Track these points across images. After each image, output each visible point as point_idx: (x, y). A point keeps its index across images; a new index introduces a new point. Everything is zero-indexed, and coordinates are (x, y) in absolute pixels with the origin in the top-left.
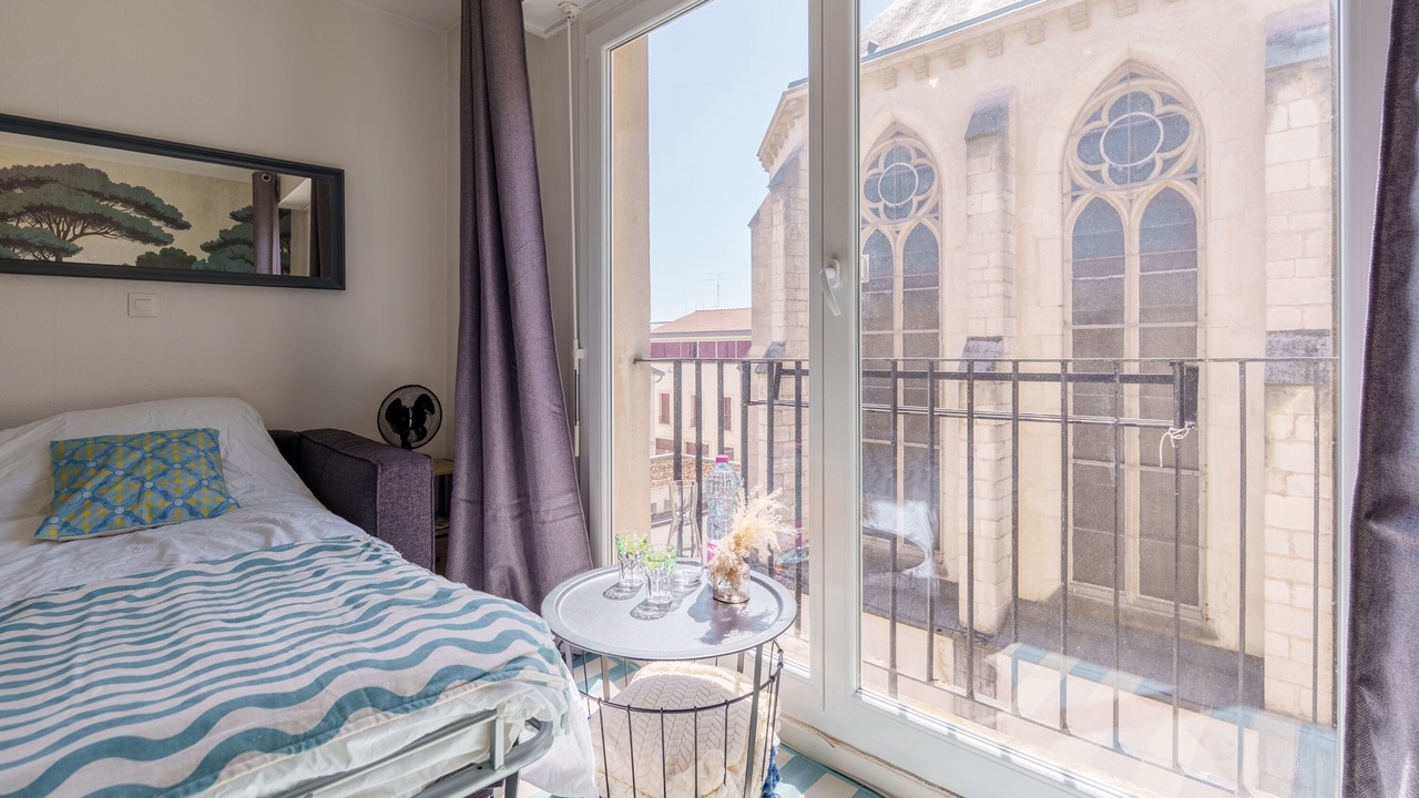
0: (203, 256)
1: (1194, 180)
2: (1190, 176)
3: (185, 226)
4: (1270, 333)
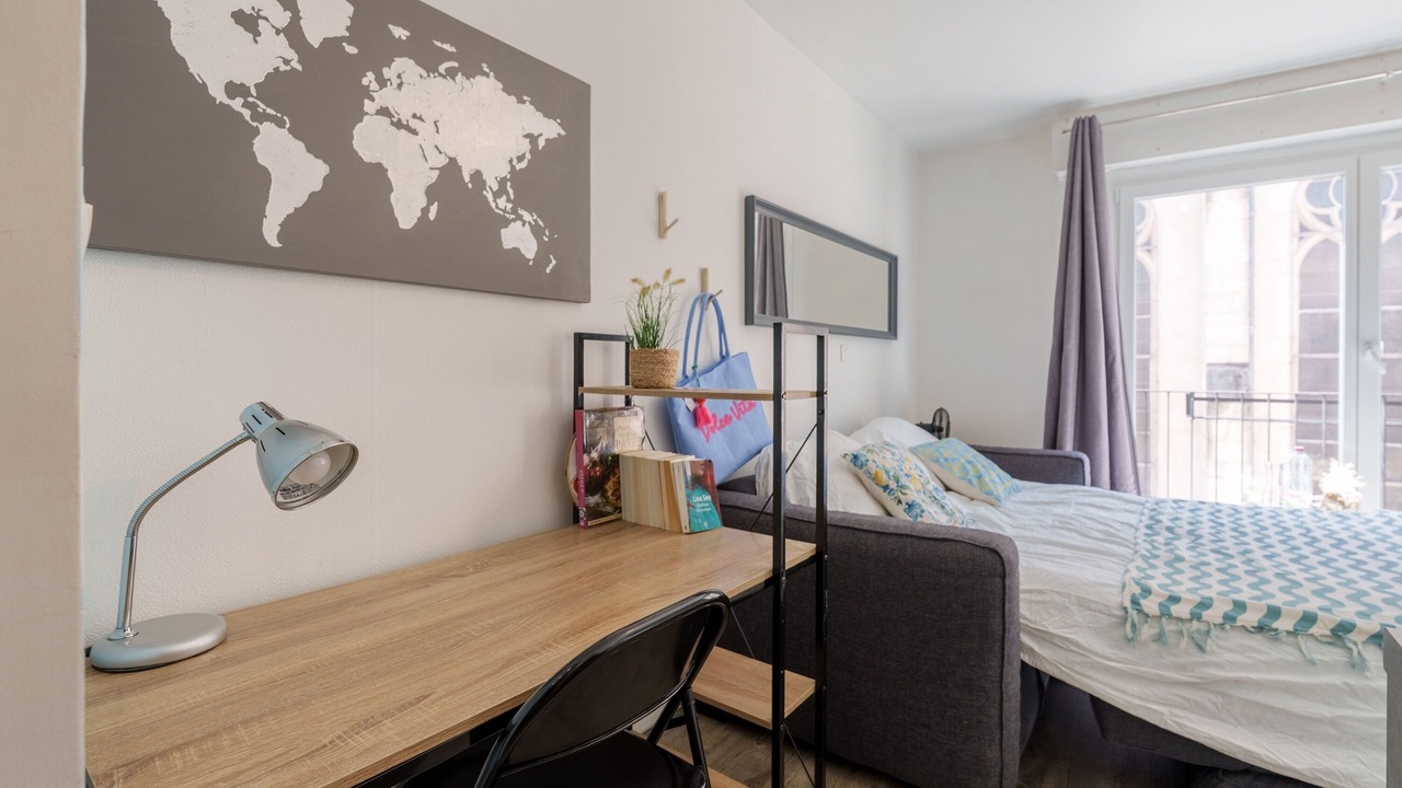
1: (1149, 251)
2: (1146, 248)
4: (1209, 365)
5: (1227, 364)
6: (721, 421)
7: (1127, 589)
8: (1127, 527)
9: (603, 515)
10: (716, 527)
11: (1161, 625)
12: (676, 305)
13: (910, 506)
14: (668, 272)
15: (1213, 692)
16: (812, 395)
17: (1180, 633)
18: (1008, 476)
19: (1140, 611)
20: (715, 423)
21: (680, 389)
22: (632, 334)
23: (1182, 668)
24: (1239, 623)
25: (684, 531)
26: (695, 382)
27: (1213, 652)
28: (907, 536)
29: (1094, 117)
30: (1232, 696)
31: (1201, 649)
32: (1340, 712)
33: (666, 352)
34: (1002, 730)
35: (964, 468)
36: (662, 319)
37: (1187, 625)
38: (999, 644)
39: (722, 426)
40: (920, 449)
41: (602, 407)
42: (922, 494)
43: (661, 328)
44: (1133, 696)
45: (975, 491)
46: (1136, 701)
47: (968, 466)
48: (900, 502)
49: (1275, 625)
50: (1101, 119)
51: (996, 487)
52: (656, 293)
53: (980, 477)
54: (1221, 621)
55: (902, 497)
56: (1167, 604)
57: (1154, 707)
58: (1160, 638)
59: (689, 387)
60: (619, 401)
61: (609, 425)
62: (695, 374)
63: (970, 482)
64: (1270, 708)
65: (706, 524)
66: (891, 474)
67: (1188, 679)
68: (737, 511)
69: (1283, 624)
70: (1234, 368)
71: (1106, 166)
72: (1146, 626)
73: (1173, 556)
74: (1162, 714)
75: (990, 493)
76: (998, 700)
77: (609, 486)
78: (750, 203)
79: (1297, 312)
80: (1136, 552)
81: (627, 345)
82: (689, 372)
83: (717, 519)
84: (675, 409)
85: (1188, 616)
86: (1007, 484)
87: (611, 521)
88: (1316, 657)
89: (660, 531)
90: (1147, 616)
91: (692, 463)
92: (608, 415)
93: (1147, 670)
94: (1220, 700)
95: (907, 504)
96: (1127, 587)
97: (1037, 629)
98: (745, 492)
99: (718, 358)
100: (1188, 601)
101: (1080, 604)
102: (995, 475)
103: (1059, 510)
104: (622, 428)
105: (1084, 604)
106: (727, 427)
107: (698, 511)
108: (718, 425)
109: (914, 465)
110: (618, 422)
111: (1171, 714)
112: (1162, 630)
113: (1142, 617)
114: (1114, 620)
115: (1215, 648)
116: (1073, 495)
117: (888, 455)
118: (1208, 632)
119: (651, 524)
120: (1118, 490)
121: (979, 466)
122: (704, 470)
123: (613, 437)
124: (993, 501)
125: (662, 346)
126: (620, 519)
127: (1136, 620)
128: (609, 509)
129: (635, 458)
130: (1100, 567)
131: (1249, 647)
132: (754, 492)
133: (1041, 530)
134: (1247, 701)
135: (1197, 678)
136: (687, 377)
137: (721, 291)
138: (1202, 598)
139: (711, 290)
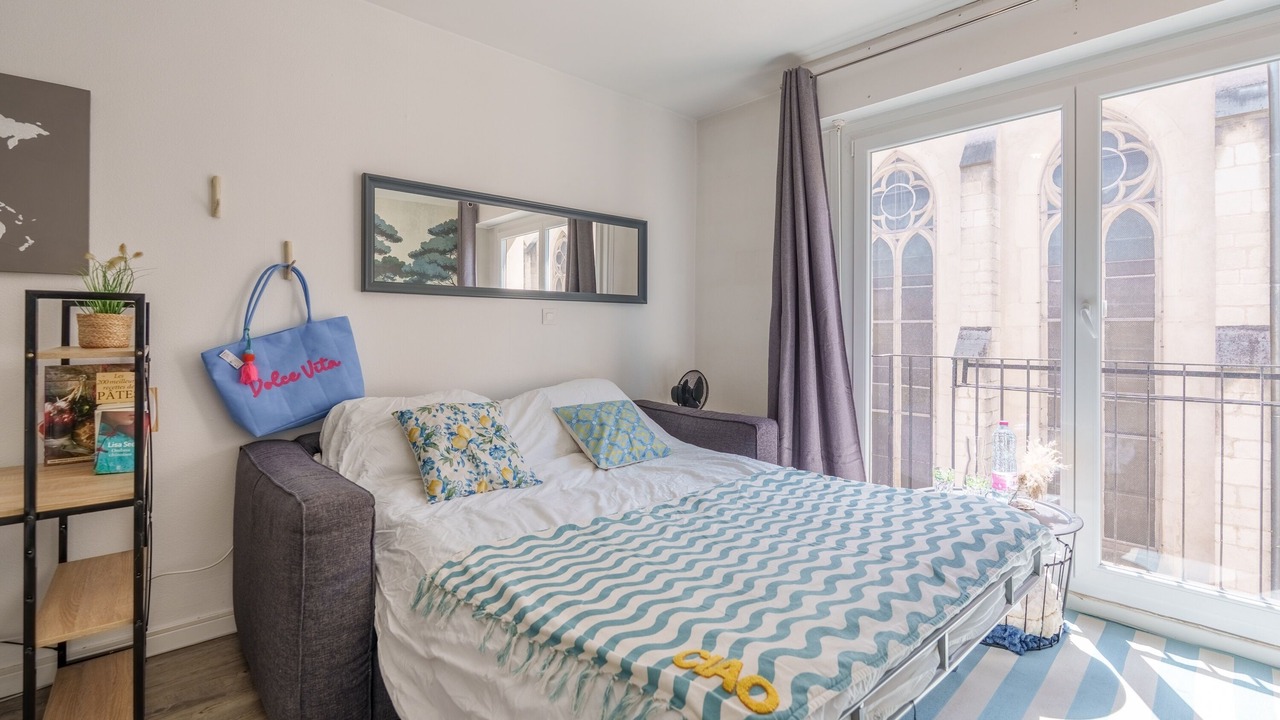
0: (409, 261)
1: (1152, 204)
2: (1149, 199)
3: (399, 240)
4: (1219, 328)
5: (1243, 327)
6: (285, 377)
11: (433, 596)
13: (425, 463)
19: (432, 580)
20: (274, 380)
24: (471, 601)
26: (245, 343)
29: (799, 69)
39: (283, 382)
45: (589, 454)
48: (419, 458)
49: (488, 607)
54: (464, 597)
55: (423, 455)
56: (454, 575)
61: (89, 379)
63: (587, 444)
69: (496, 606)
70: (1250, 332)
77: (82, 433)
78: (370, 180)
84: (210, 367)
85: (451, 590)
87: (84, 461)
88: (488, 644)
90: (433, 584)
95: (424, 460)
100: (470, 573)
106: (291, 384)
108: (279, 381)
110: (102, 377)
112: (431, 601)
113: (429, 585)
121: (610, 429)
123: (94, 389)
128: (80, 450)
131: (463, 627)
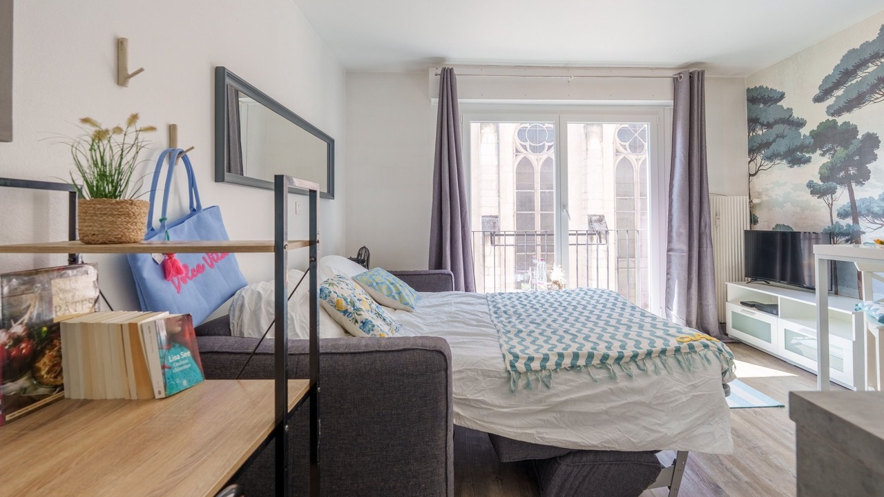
5: (490, 216)
6: (193, 271)
7: (507, 359)
8: (485, 315)
9: (33, 400)
10: (197, 382)
11: (528, 378)
12: (143, 154)
13: (364, 323)
14: (134, 118)
15: (555, 412)
16: (304, 244)
17: (537, 380)
18: (414, 290)
19: (516, 371)
20: (187, 274)
21: (145, 243)
22: (80, 182)
23: (539, 402)
24: (563, 367)
25: (157, 396)
26: (163, 234)
27: (554, 387)
28: (377, 352)
29: (452, 68)
30: (564, 412)
31: (548, 387)
32: (609, 405)
33: (132, 203)
34: (447, 482)
35: (389, 288)
36: (125, 167)
37: (540, 374)
38: (444, 420)
39: (194, 276)
40: (359, 278)
41: (31, 268)
42: (370, 313)
43: (125, 178)
44: (517, 428)
45: (397, 304)
46: (519, 431)
47: (391, 286)
48: (356, 321)
49: (578, 364)
50: (456, 71)
51: (410, 299)
52: (116, 139)
53: (399, 293)
54: (555, 367)
55: (358, 317)
56: (528, 363)
57: (528, 431)
58: (528, 386)
59: (156, 241)
60: (62, 259)
61: (44, 289)
62: (163, 226)
63: (394, 297)
64: (580, 413)
65: (185, 383)
66: (349, 300)
67: (544, 408)
68: (215, 356)
69: (581, 362)
70: (493, 219)
71: (459, 100)
72: (520, 380)
73: (517, 330)
74: (533, 434)
75: (407, 304)
76: (444, 461)
77: (44, 365)
78: (220, 74)
79: (515, 191)
80: (498, 331)
81: (72, 195)
82: (156, 223)
83: (198, 373)
84: (139, 264)
85: (540, 368)
86: (415, 295)
87: (45, 406)
88: (597, 377)
89: (123, 403)
90: (520, 373)
91: (168, 321)
92: (42, 277)
93: (523, 408)
94: (558, 416)
95: (362, 322)
96: (506, 356)
97: (460, 399)
98: (219, 335)
99: (188, 211)
100: (538, 358)
101: (483, 375)
102: (406, 290)
103: (447, 309)
104: (64, 291)
105: (486, 374)
106: (200, 276)
107: (176, 370)
108: (190, 275)
109: (359, 292)
110: (58, 284)
111: (538, 433)
112: (528, 380)
113: (518, 374)
114: (503, 380)
115: (555, 385)
116: (450, 297)
117: (344, 285)
118: (550, 375)
119: (110, 397)
120: (470, 291)
121: (398, 285)
122: (182, 326)
123: (50, 302)
124: (408, 308)
125: (127, 195)
126: (62, 398)
127: (515, 378)
128: (42, 390)
129: (85, 326)
130: (486, 345)
131: (569, 379)
132: (228, 333)
133: (442, 325)
134: (571, 412)
135: (547, 405)
136: (153, 229)
137: (192, 148)
138: (544, 355)
139: (181, 145)
